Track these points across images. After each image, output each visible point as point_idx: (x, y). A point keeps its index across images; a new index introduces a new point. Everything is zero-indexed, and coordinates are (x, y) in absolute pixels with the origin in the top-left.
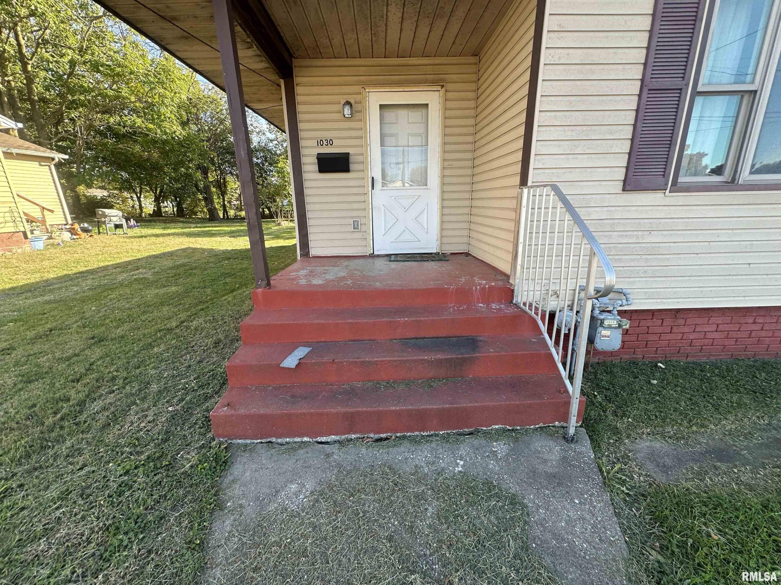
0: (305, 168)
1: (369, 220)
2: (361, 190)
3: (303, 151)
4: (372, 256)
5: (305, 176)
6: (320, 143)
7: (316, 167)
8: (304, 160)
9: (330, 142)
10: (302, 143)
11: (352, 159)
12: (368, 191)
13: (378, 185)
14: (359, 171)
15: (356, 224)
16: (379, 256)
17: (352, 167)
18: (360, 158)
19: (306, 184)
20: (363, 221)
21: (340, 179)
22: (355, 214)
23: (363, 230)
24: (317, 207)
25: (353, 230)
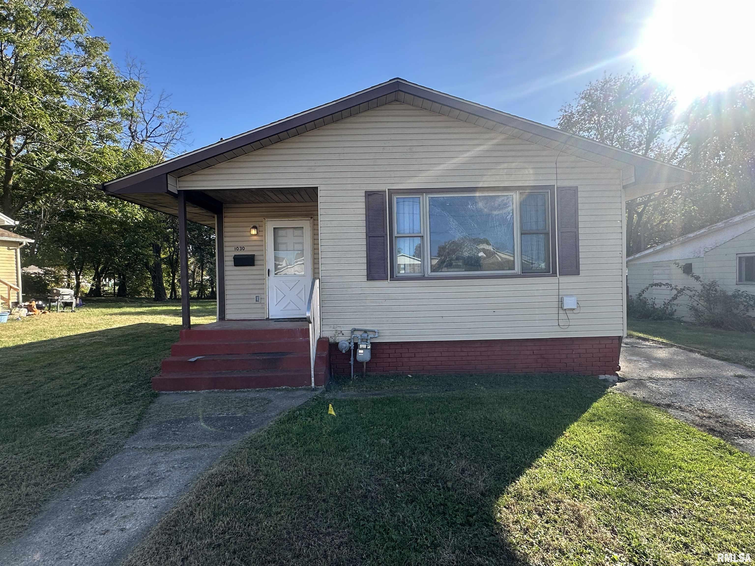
0: (226, 263)
1: (266, 296)
2: (261, 277)
3: (226, 254)
4: (268, 319)
5: (226, 268)
6: (237, 249)
7: (233, 263)
8: (226, 259)
9: (243, 248)
10: (225, 249)
11: (256, 258)
12: (266, 277)
13: (272, 273)
14: (261, 265)
15: (257, 298)
16: (272, 319)
17: (256, 263)
18: (261, 258)
19: (226, 273)
20: (262, 296)
21: (248, 270)
22: (256, 292)
23: (262, 302)
24: (232, 287)
25: (255, 302)
